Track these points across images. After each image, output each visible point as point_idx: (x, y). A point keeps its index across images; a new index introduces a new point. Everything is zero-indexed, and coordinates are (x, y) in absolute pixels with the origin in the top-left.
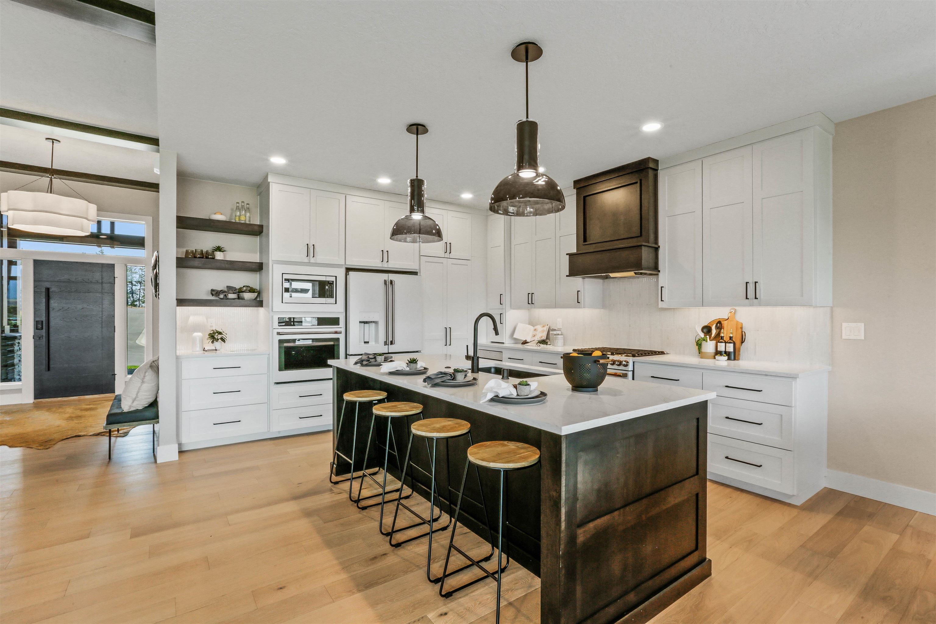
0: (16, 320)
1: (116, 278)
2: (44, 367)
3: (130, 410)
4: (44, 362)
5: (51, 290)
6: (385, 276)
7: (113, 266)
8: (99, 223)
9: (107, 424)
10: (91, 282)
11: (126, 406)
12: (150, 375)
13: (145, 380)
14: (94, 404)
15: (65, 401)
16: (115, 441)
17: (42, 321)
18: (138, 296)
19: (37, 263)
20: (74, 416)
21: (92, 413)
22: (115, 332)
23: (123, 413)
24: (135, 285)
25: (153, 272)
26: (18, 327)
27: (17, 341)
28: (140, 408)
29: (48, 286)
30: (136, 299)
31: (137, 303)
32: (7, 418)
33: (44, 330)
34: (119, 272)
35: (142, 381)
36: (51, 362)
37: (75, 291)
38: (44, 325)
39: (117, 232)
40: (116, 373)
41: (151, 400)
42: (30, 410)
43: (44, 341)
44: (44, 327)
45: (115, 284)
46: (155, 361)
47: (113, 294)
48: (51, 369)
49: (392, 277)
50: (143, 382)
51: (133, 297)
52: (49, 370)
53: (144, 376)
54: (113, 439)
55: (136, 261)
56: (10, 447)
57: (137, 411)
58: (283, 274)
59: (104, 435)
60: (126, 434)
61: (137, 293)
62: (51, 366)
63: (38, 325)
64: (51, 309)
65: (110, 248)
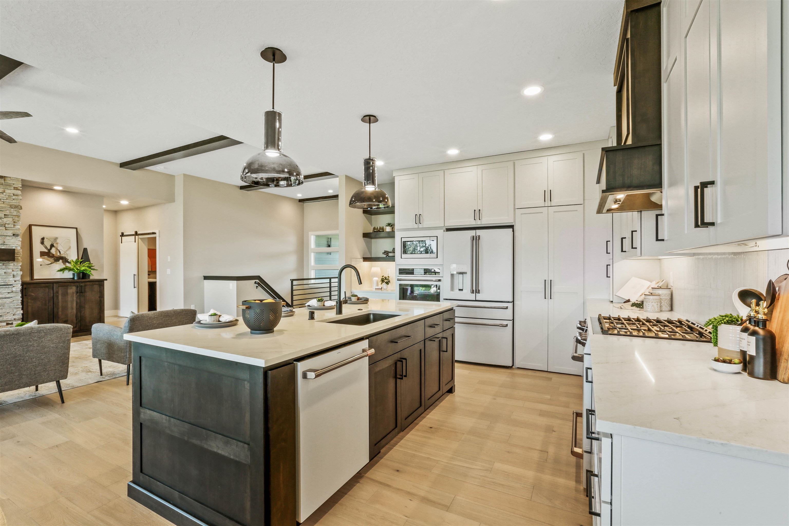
6: (473, 233)
49: (479, 232)
58: (401, 238)
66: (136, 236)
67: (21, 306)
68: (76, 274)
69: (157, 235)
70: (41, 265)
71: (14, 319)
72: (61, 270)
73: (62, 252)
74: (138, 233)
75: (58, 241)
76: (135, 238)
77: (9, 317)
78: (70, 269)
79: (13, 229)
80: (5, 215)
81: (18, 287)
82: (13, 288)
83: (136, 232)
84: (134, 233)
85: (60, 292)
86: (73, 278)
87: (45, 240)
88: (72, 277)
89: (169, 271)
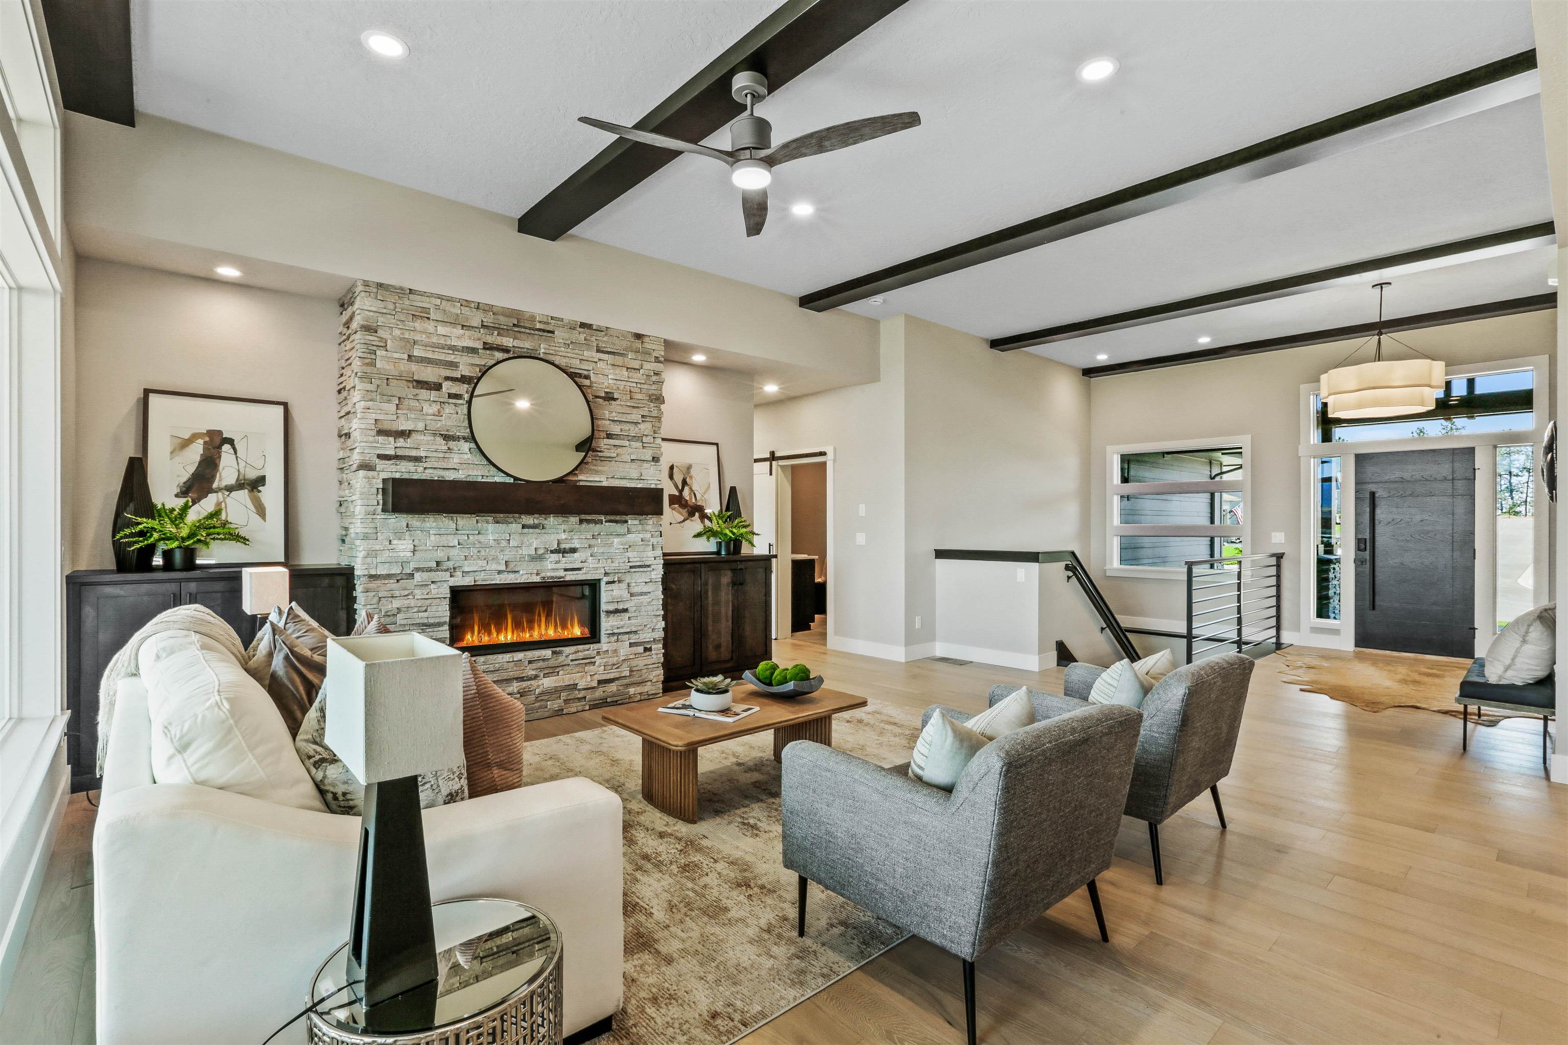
0: (1331, 538)
1: (1477, 471)
2: (1367, 603)
3: (1501, 683)
4: (1368, 597)
5: (1377, 495)
7: (1472, 450)
8: (1448, 384)
9: (1461, 696)
10: (1436, 479)
11: (1494, 675)
12: (1537, 632)
13: (1527, 638)
14: (1439, 670)
15: (1394, 657)
16: (1474, 730)
17: (1366, 539)
18: (1524, 495)
19: (1361, 459)
20: (1409, 679)
21: (1437, 681)
22: (1474, 558)
23: (1487, 685)
24: (1517, 475)
25: (1546, 458)
26: (1332, 546)
27: (1332, 566)
28: (1519, 683)
29: (1374, 490)
30: (1519, 502)
31: (1522, 509)
32: (1325, 664)
33: (1368, 552)
34: (1481, 460)
35: (1521, 639)
36: (1377, 598)
37: (1411, 495)
38: (1368, 544)
39: (1479, 390)
40: (1476, 627)
41: (1541, 673)
42: (1349, 660)
43: (1367, 567)
44: (1368, 548)
45: (1475, 479)
46: (1550, 609)
47: (1472, 496)
48: (1377, 607)
50: (1524, 641)
51: (1512, 498)
52: (1374, 608)
53: (1527, 632)
54: (1470, 726)
55: (1514, 438)
56: (1331, 698)
57: (1512, 687)
59: (1455, 716)
60: (1493, 723)
61: (1521, 489)
62: (1377, 603)
63: (1360, 544)
64: (1377, 522)
65: (1466, 419)
66: (774, 463)
67: (662, 613)
68: (723, 544)
69: (829, 459)
70: (671, 524)
71: (654, 639)
72: (699, 535)
73: (698, 497)
74: (777, 454)
75: (693, 472)
76: (771, 466)
77: (646, 636)
78: (714, 534)
79: (652, 445)
80: (643, 416)
81: (658, 572)
82: (652, 573)
83: (773, 453)
84: (768, 456)
85: (710, 581)
86: (718, 553)
87: (675, 470)
88: (714, 549)
89: (861, 538)
